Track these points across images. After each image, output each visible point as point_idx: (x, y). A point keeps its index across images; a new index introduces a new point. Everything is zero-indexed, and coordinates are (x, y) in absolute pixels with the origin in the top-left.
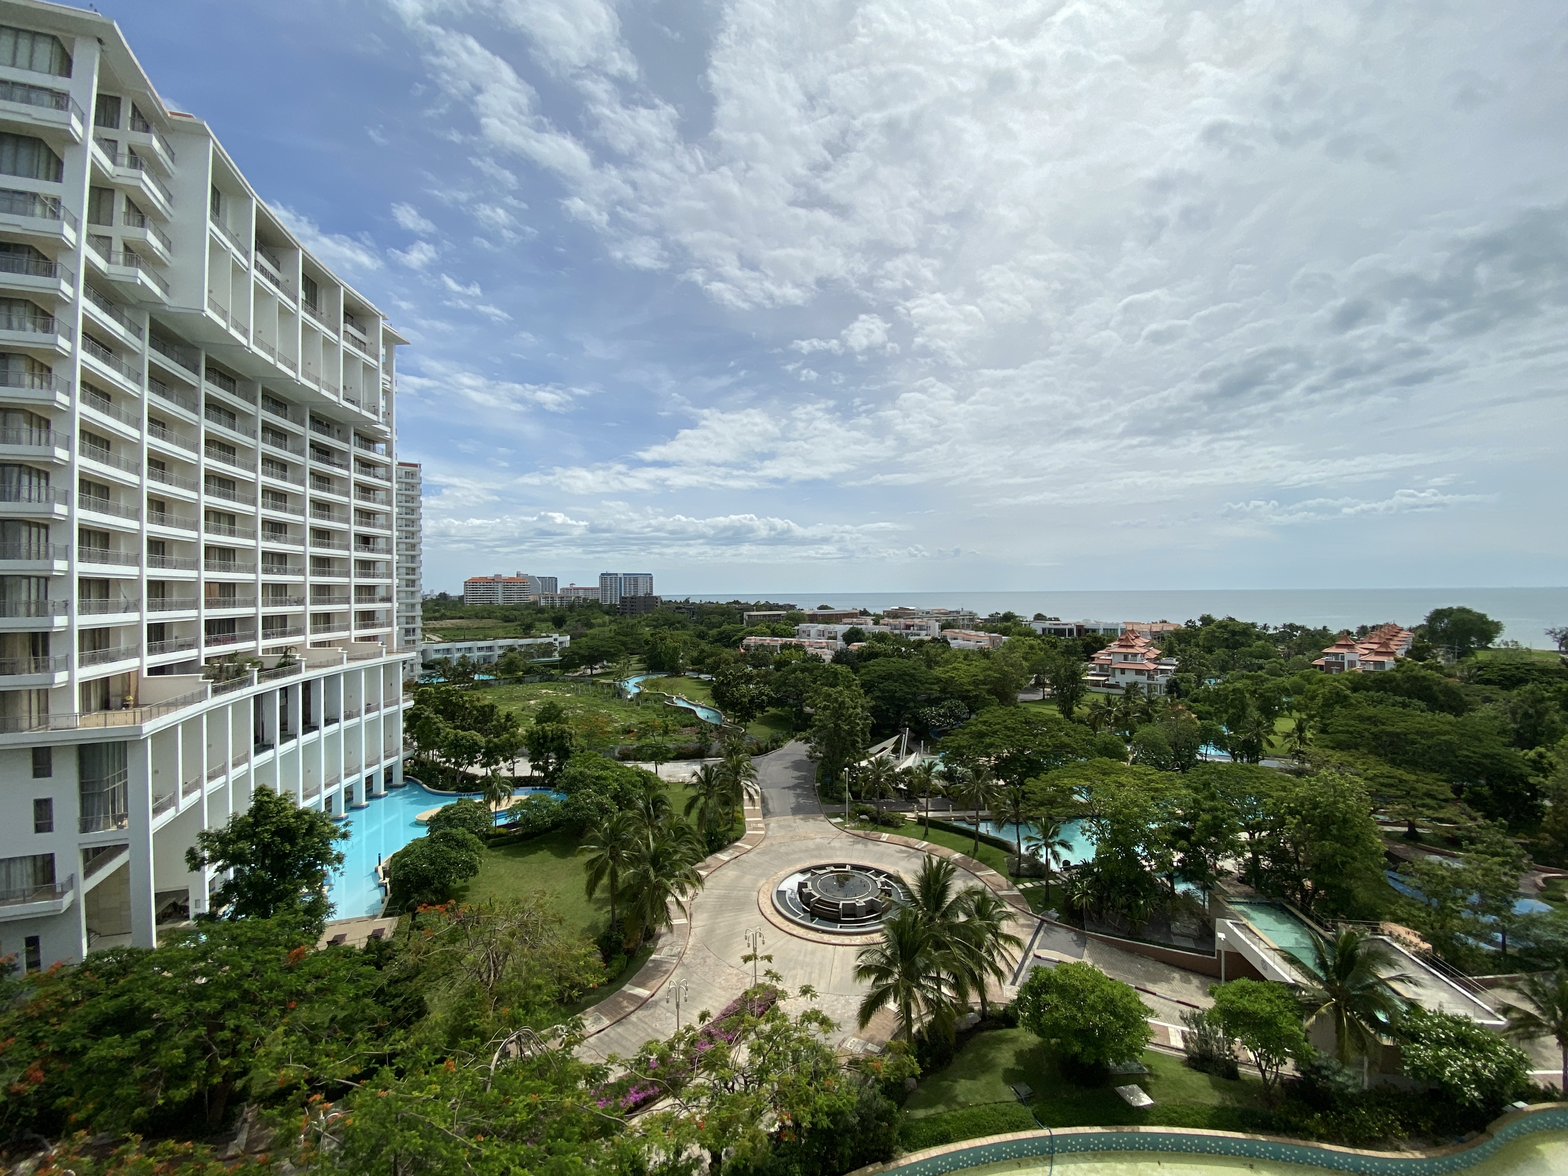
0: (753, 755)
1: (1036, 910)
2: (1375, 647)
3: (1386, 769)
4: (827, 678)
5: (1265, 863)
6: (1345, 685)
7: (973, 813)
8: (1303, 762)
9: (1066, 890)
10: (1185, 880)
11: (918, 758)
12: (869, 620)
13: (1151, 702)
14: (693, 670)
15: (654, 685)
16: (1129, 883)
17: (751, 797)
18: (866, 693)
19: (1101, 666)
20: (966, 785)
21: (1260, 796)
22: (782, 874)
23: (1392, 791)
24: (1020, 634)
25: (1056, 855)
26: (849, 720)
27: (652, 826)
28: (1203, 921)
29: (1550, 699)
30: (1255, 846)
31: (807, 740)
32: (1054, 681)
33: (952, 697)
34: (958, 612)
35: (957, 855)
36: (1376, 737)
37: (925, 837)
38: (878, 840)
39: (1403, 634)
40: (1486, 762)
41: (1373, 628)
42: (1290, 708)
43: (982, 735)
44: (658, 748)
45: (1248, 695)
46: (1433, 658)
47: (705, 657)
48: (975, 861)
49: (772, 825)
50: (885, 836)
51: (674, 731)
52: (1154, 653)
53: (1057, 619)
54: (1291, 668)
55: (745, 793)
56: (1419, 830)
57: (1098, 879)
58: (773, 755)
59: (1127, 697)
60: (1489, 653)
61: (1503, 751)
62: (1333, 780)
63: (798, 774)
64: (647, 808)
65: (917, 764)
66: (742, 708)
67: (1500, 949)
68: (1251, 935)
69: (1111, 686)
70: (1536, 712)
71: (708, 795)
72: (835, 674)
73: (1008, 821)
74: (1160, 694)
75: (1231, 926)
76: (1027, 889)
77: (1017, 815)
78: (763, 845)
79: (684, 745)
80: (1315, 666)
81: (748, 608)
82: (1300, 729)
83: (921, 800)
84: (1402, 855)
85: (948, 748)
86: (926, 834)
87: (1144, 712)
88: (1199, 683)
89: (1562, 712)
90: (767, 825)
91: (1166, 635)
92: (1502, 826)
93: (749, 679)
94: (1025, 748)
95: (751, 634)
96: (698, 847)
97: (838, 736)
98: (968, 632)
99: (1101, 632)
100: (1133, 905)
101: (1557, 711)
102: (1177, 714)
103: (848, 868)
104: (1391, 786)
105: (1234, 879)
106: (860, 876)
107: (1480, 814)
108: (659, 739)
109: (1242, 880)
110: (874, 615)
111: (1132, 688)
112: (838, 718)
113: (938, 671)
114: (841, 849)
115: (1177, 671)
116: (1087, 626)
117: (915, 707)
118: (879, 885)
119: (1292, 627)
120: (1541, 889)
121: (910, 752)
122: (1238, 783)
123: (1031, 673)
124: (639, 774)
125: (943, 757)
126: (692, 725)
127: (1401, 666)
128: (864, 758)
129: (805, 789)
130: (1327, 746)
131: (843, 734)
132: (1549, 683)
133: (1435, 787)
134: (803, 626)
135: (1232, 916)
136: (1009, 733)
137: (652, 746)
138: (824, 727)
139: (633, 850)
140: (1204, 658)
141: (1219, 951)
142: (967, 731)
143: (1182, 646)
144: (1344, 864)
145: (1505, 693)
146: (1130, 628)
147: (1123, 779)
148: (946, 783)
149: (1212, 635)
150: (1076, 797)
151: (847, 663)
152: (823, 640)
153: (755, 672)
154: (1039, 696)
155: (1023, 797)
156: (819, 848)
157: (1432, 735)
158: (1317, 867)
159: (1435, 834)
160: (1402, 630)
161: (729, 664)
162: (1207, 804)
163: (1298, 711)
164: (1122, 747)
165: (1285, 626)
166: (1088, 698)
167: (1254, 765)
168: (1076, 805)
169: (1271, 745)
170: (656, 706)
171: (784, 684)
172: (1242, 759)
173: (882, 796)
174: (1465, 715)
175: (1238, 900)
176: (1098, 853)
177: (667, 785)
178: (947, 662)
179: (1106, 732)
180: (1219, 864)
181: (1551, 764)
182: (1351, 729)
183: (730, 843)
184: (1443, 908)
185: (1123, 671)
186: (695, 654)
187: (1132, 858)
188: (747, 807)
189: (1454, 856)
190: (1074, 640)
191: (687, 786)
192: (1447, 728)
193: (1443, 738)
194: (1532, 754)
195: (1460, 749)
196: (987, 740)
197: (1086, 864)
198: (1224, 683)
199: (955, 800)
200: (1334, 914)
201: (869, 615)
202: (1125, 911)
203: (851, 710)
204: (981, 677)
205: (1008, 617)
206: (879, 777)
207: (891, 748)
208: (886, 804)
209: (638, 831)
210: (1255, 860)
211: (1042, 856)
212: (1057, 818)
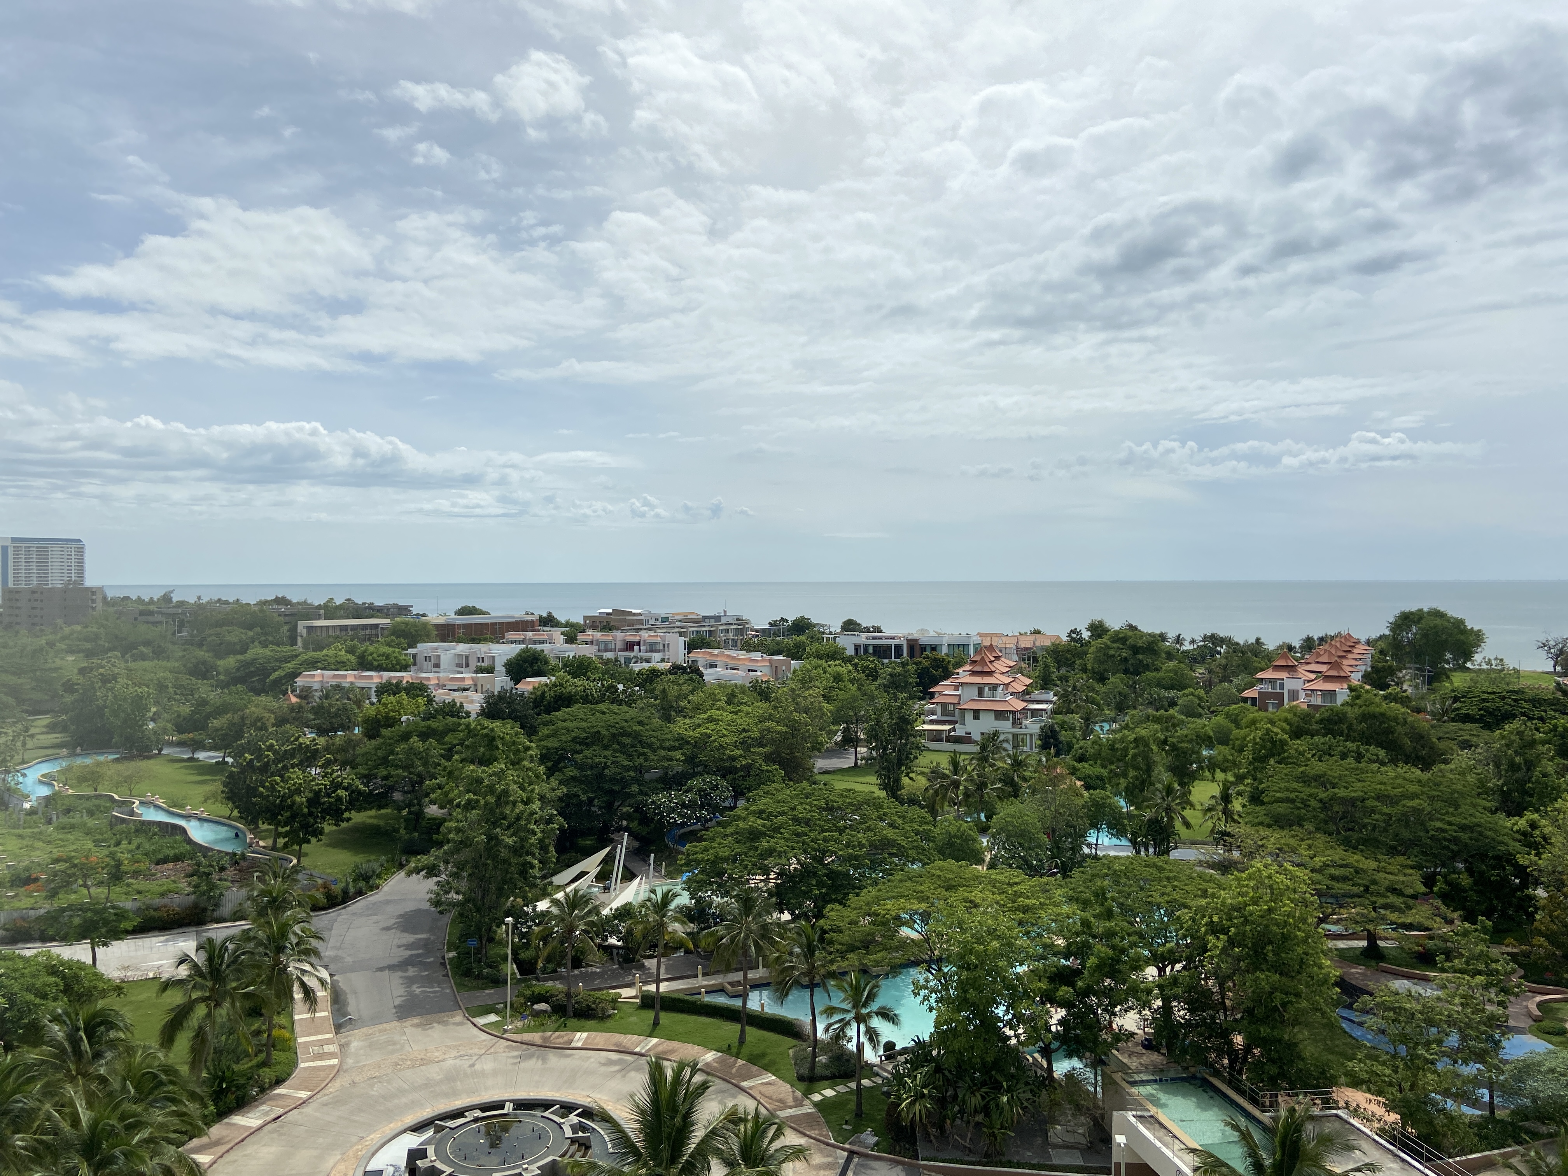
0: (316, 908)
1: (842, 1136)
2: (1323, 668)
3: (1338, 854)
4: (473, 748)
5: (1180, 1013)
6: (1283, 730)
7: (738, 976)
8: (1229, 849)
9: (888, 1094)
10: (1069, 1055)
11: (645, 887)
12: (557, 635)
13: (1018, 764)
14: (180, 744)
15: (91, 777)
16: (986, 1068)
17: (308, 993)
18: (550, 773)
19: (944, 706)
20: (728, 928)
21: (1173, 906)
22: (375, 1137)
23: (1346, 887)
24: (819, 657)
25: (872, 1035)
26: (515, 825)
27: (85, 1075)
28: (1095, 1120)
29: (1544, 743)
30: (1166, 987)
31: (431, 871)
32: (873, 735)
33: (707, 770)
34: (717, 618)
35: (710, 1056)
36: (1325, 805)
37: (654, 1029)
38: (567, 1047)
39: (1360, 649)
40: (1464, 836)
41: (1321, 639)
42: (1213, 766)
43: (754, 835)
44: (96, 912)
45: (1154, 748)
46: (1397, 684)
47: (208, 716)
48: (740, 1062)
49: (355, 1045)
50: (580, 1038)
51: (136, 874)
52: (1022, 682)
53: (877, 629)
54: (1213, 704)
55: (296, 987)
56: (1381, 943)
57: (938, 1069)
58: (359, 905)
59: (983, 758)
60: (1467, 676)
61: (1483, 818)
62: (1270, 877)
63: (410, 938)
64: (75, 1041)
65: (643, 896)
66: (293, 817)
67: (1486, 1113)
68: (1162, 1132)
69: (958, 740)
70: (1526, 761)
71: (214, 1000)
72: (491, 740)
73: (797, 983)
74: (1031, 750)
75: (1133, 1120)
76: (826, 1099)
77: (811, 971)
78: (334, 1088)
79: (158, 901)
80: (1245, 700)
81: (309, 612)
82: (1226, 798)
83: (647, 963)
84: (1360, 983)
85: (699, 863)
86: (656, 1023)
87: (1008, 781)
88: (1087, 731)
89: (1558, 760)
90: (343, 1047)
91: (1039, 654)
92: (1484, 930)
93: (310, 756)
94: (824, 852)
95: (313, 665)
96: (192, 1107)
97: (494, 857)
98: (733, 653)
99: (945, 650)
100: (992, 1105)
101: (1551, 759)
102: (1055, 781)
103: (509, 1108)
104: (1344, 879)
105: (1137, 1044)
106: (533, 1119)
107: (1456, 915)
108: (100, 892)
109: (1149, 1045)
110: (568, 624)
111: (991, 740)
112: (495, 824)
113: (681, 726)
114: (495, 1073)
115: (1055, 712)
116: (924, 641)
117: (641, 793)
118: (569, 1133)
119: (1215, 640)
120: (1537, 1020)
121: (629, 876)
122: (1142, 889)
123: (836, 722)
124: (52, 970)
125: (689, 880)
126: (177, 859)
127: (1358, 697)
128: (544, 894)
129: (424, 966)
130: (1261, 824)
131: (504, 853)
132: (1541, 719)
133: (1402, 878)
134: (424, 648)
135: (1136, 1105)
136: (799, 829)
137: (83, 908)
138: (465, 843)
139: (42, 1130)
140: (1093, 690)
141: (1118, 1165)
142: (730, 830)
143: (1063, 670)
144: (1284, 1005)
145: (1486, 734)
146: (987, 643)
147: (976, 895)
148: (692, 927)
149: (1105, 656)
150: (905, 932)
151: (514, 716)
152: (467, 676)
153: (322, 741)
154: (847, 762)
155: (822, 940)
156: (451, 1077)
157: (1393, 801)
158: (1249, 1012)
159: (1402, 948)
160: (1357, 642)
161: (264, 728)
162: (1100, 926)
163: (1224, 771)
164: (974, 840)
165: (1205, 638)
166: (924, 761)
167: (1165, 857)
168: (904, 944)
169: (1187, 825)
170: (92, 823)
171: (385, 761)
172: (1147, 850)
173: (577, 963)
174: (1435, 769)
175: (1145, 1077)
176: (937, 1025)
177: (119, 989)
178: (697, 708)
179: (951, 817)
180: (1117, 1022)
181: (1545, 838)
182: (1293, 795)
183: (263, 1090)
184: (1414, 1057)
185: (976, 714)
186: (186, 709)
187: (990, 1025)
188: (301, 1015)
189: (1426, 979)
190: (904, 665)
191: (167, 985)
192: (1414, 788)
193: (1410, 803)
194: (1522, 823)
195: (1431, 820)
196: (764, 844)
197: (919, 1044)
198: (1122, 728)
199: (708, 956)
200: (1273, 1083)
201: (557, 624)
202: (979, 1118)
203: (521, 807)
204: (755, 734)
205: (801, 626)
206: (571, 930)
207: (594, 871)
208: (584, 978)
209: (50, 1091)
210: (1167, 1009)
211: (850, 1040)
212: (875, 970)
